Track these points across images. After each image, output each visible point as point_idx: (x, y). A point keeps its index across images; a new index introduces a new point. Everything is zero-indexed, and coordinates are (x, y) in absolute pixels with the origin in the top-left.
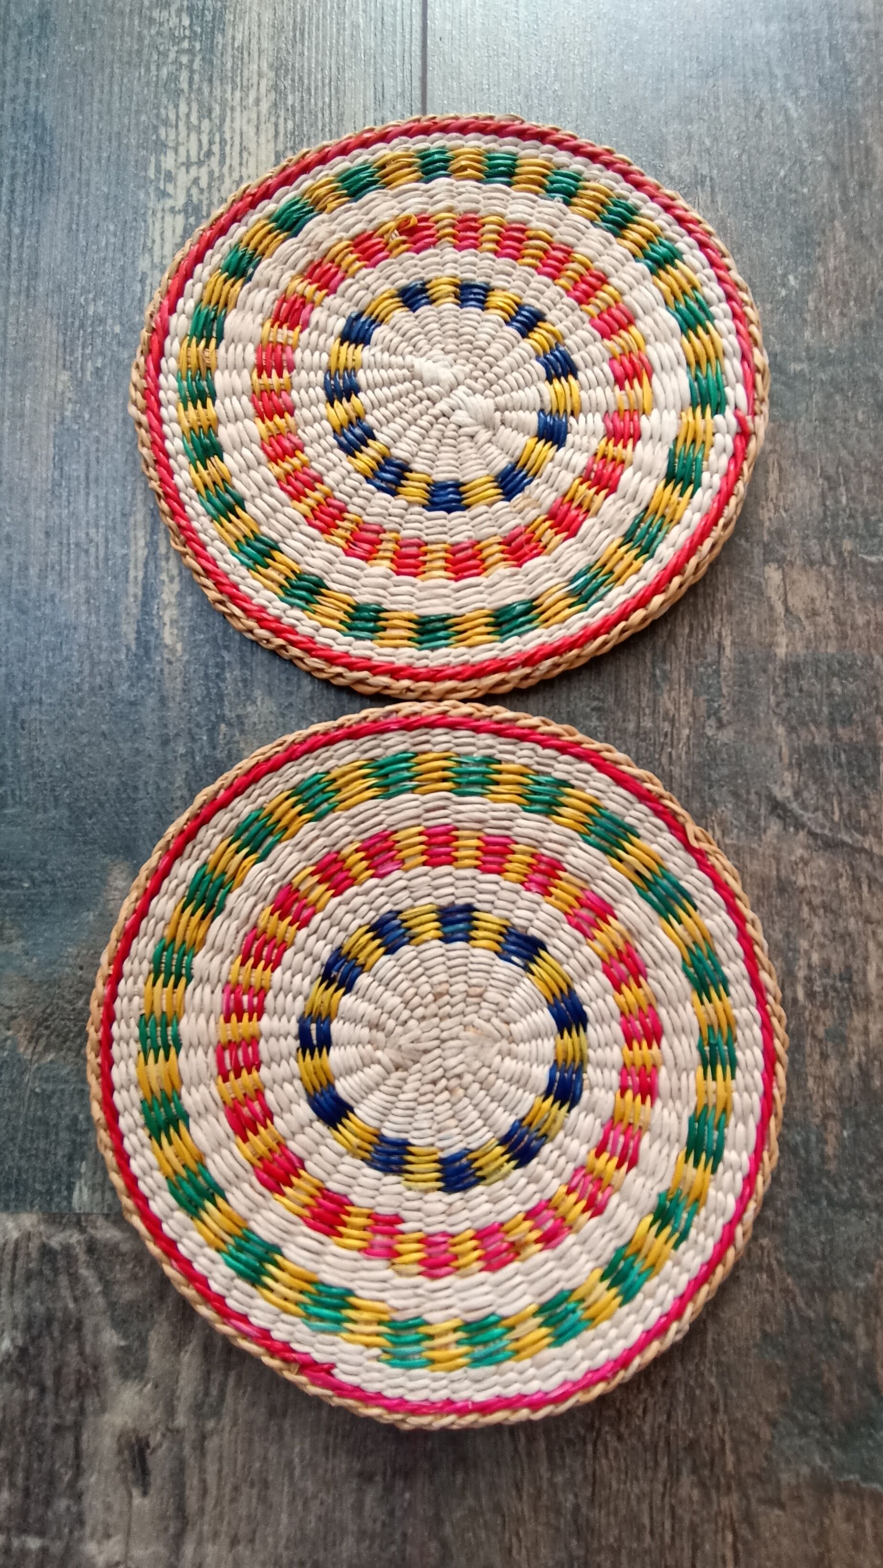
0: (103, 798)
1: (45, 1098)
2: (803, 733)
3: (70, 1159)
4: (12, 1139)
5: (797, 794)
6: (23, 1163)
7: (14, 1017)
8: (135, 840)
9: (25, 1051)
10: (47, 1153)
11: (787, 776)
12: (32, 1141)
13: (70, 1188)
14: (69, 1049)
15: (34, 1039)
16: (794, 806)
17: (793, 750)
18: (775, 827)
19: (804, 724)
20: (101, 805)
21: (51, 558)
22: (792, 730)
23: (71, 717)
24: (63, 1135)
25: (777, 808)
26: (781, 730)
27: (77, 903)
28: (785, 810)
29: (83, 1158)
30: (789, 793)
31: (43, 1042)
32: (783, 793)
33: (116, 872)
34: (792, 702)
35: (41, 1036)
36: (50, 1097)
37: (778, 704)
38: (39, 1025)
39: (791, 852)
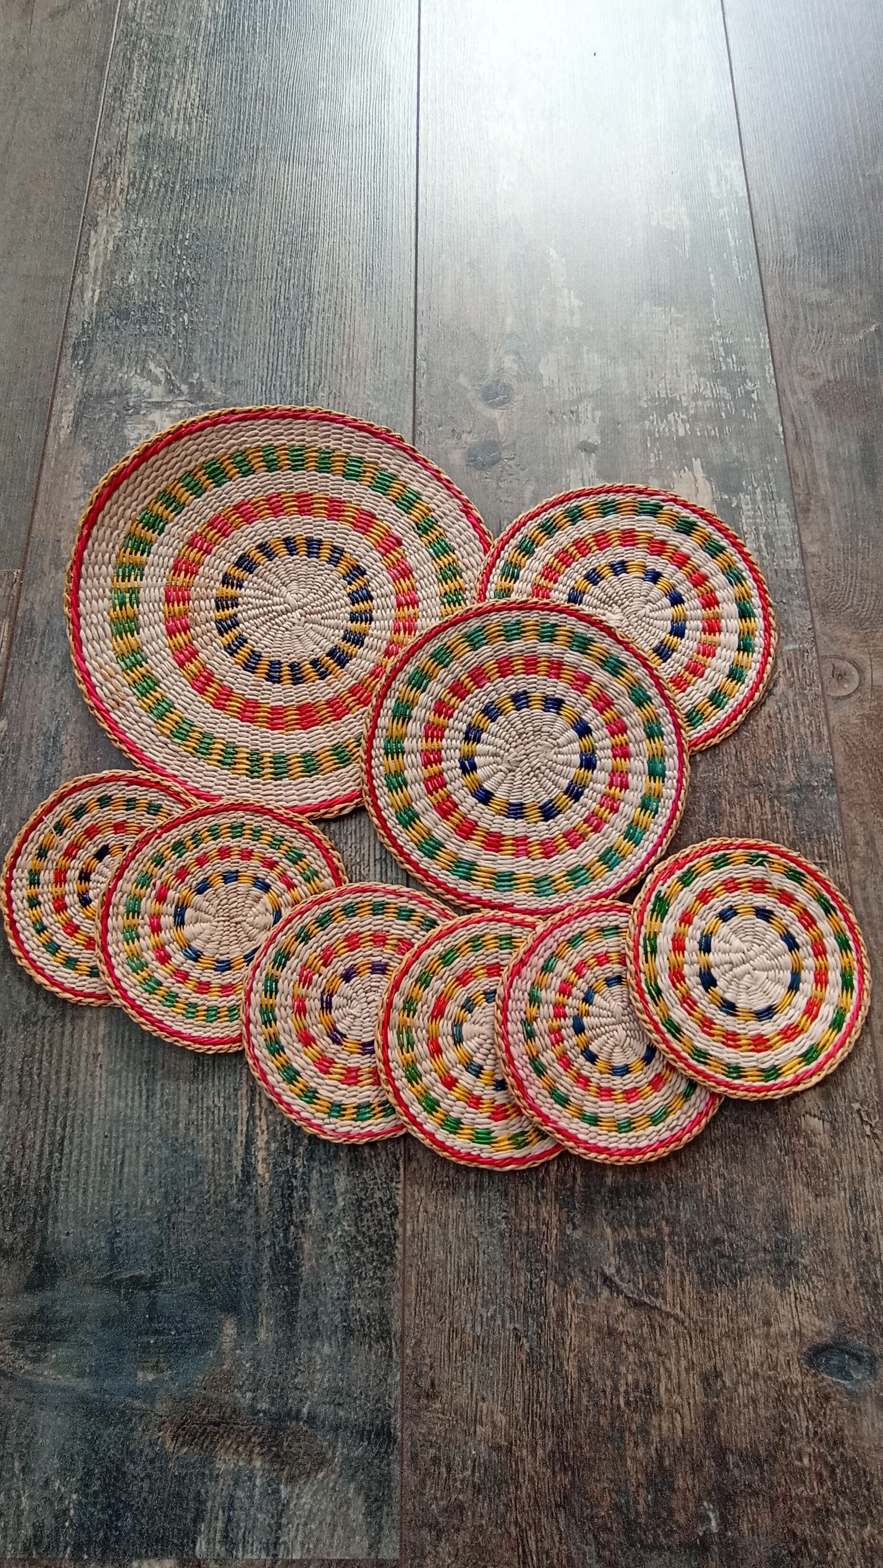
0: (220, 1275)
1: (180, 1479)
2: (621, 1232)
3: (195, 1521)
4: (160, 1509)
5: (618, 1271)
6: (167, 1525)
7: (164, 1423)
8: (239, 1302)
9: (169, 1446)
10: (181, 1517)
11: (612, 1260)
12: (172, 1509)
13: (194, 1542)
14: (196, 1444)
15: (175, 1437)
16: (616, 1279)
17: (616, 1244)
18: (606, 1293)
19: (622, 1226)
20: (219, 1279)
21: (193, 1116)
22: (614, 1230)
23: (203, 1221)
24: (192, 1504)
25: (607, 1280)
26: (608, 1231)
27: (204, 1345)
28: (611, 1281)
29: (203, 1521)
30: (613, 1270)
31: (181, 1439)
32: (610, 1271)
33: (227, 1325)
34: (615, 1213)
35: (179, 1435)
36: (184, 1478)
37: (607, 1214)
38: (178, 1428)
39: (615, 1309)
